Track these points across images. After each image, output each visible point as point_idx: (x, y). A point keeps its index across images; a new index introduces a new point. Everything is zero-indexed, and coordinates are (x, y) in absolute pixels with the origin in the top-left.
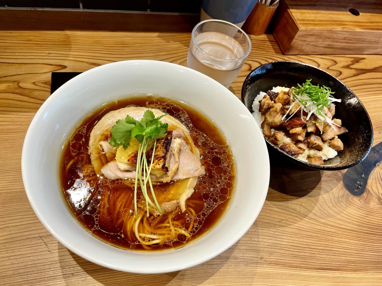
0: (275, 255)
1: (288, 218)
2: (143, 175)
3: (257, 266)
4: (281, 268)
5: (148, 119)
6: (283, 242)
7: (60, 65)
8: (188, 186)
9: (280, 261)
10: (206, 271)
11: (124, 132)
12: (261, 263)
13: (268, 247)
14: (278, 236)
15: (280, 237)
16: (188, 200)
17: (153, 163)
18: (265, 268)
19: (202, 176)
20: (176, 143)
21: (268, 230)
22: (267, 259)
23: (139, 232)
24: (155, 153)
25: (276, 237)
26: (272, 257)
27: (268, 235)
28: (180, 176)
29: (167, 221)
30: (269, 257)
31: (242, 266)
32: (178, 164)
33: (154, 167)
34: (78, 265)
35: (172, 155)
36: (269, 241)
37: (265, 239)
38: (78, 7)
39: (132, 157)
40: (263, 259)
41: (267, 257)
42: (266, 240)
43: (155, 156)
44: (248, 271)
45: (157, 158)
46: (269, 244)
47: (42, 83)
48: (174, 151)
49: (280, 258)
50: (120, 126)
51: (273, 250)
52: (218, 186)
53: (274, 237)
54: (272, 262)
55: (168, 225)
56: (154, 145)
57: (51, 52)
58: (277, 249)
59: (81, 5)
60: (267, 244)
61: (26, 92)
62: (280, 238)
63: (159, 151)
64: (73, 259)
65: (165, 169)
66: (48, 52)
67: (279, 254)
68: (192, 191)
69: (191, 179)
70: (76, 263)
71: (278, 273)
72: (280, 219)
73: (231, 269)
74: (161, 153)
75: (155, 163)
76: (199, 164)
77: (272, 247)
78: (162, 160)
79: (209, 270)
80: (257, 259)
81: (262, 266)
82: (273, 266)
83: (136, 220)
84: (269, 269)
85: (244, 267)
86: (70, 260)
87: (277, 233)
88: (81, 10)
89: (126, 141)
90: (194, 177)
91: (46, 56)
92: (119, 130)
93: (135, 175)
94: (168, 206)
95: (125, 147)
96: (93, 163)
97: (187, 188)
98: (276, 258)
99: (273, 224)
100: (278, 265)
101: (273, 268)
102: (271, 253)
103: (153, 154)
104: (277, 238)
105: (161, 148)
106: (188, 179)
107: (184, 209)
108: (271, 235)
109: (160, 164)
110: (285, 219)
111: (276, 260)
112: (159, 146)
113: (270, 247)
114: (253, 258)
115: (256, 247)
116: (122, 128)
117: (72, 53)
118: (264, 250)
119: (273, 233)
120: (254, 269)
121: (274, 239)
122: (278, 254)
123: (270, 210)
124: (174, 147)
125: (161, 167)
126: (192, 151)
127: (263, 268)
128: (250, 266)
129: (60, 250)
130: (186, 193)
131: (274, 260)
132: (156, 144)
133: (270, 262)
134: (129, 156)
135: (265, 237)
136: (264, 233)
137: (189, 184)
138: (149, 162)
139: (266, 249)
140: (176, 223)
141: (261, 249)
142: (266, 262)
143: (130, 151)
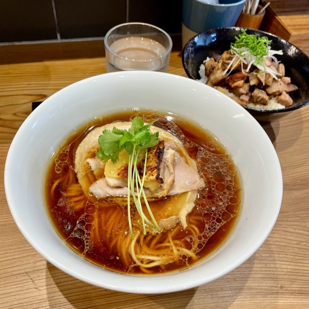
0: (297, 283)
1: (307, 240)
2: (135, 191)
3: (277, 297)
4: (307, 298)
5: (136, 127)
6: (305, 267)
7: (40, 95)
8: (187, 200)
9: (305, 289)
10: (217, 305)
11: (111, 142)
12: (282, 293)
13: (288, 274)
14: (299, 261)
15: (301, 261)
16: (190, 215)
17: (146, 174)
18: (288, 299)
19: (202, 188)
20: (169, 154)
21: (286, 254)
22: (289, 289)
23: (136, 253)
24: (147, 164)
25: (296, 261)
26: (294, 286)
27: (286, 259)
28: (177, 190)
29: (167, 241)
30: (291, 286)
31: (259, 297)
32: (173, 175)
33: (147, 179)
34: (69, 303)
35: (166, 167)
36: (289, 267)
37: (283, 264)
38: (56, 38)
39: (122, 170)
40: (283, 289)
41: (289, 286)
42: (284, 266)
43: (147, 167)
44: (268, 303)
45: (150, 169)
46: (289, 270)
47: (23, 113)
48: (168, 162)
49: (304, 286)
50: (108, 136)
51: (294, 277)
52: (222, 204)
53: (294, 262)
54: (295, 291)
55: (168, 244)
56: (145, 157)
57: (30, 83)
58: (299, 276)
59: (59, 36)
60: (286, 270)
61: (7, 123)
62: (301, 263)
63: (151, 162)
64: (63, 297)
65: (160, 180)
66: (27, 83)
67: (303, 281)
68: (193, 205)
69: (190, 193)
70: (67, 301)
71: (305, 304)
72: (297, 241)
73: (247, 302)
74: (153, 164)
75: (148, 174)
76: (197, 177)
77: (294, 274)
78: (156, 170)
79: (220, 304)
80: (277, 288)
81: (283, 296)
82: (297, 297)
83: (131, 240)
84: (293, 299)
85: (262, 299)
86: (59, 297)
87: (296, 257)
88: (59, 40)
89: (114, 153)
90: (193, 191)
91: (26, 87)
92: (106, 141)
93: (126, 191)
94: (167, 222)
95: (114, 161)
96: (80, 181)
97: (186, 203)
98: (299, 286)
99: (291, 247)
100: (304, 295)
101: (298, 298)
102: (293, 281)
103: (145, 165)
104: (297, 263)
105: (154, 158)
106: (186, 193)
107: (185, 225)
108: (290, 260)
109: (154, 175)
110: (304, 240)
111: (300, 288)
112: (151, 157)
113: (291, 274)
114: (272, 287)
115: (274, 274)
116: (109, 138)
117: (52, 82)
118: (284, 278)
119: (292, 257)
120: (275, 301)
121: (294, 264)
122: (301, 281)
123: (284, 231)
124: (167, 159)
125: (155, 178)
126: (187, 163)
127: (285, 299)
128: (269, 298)
129: (49, 287)
130: (185, 208)
131: (297, 289)
132: (148, 155)
133: (292, 292)
134: (119, 169)
135: (282, 263)
136: (282, 257)
137: (188, 198)
138: (141, 175)
139: (286, 277)
140: (177, 242)
141: (279, 277)
142: (288, 292)
143: (119, 165)
